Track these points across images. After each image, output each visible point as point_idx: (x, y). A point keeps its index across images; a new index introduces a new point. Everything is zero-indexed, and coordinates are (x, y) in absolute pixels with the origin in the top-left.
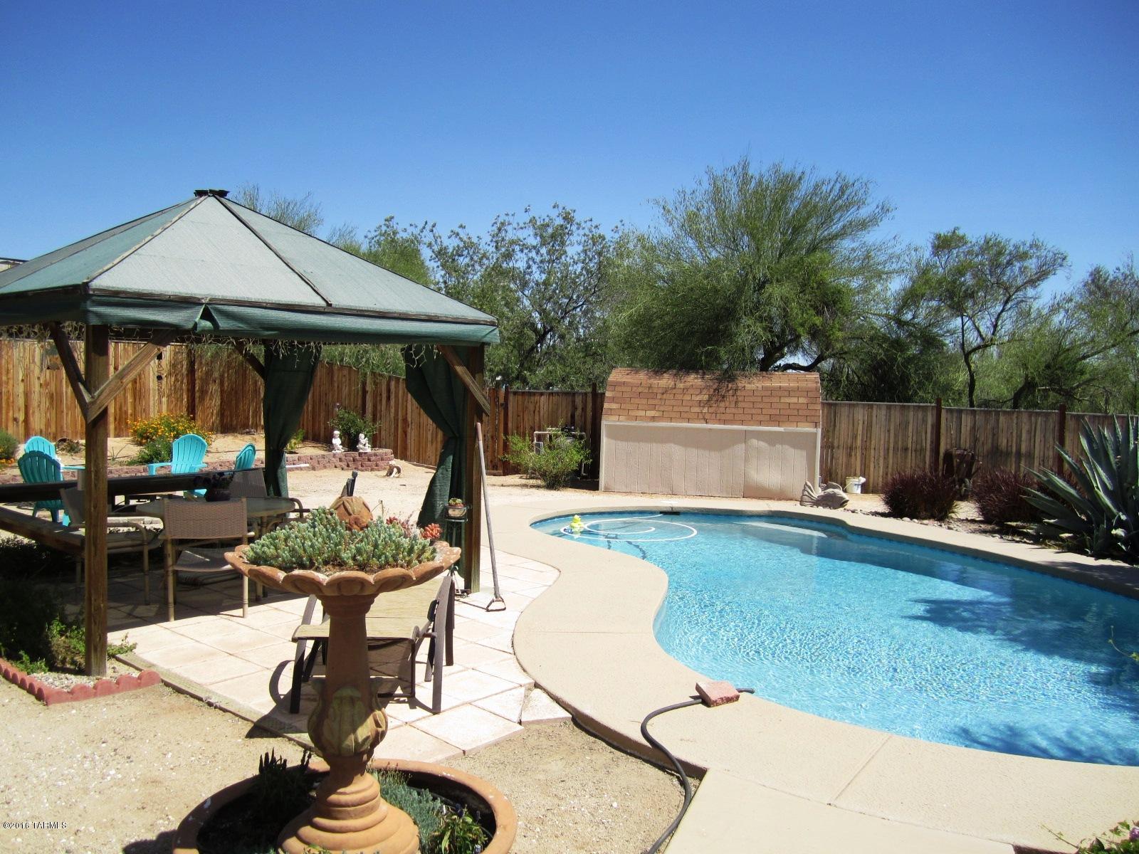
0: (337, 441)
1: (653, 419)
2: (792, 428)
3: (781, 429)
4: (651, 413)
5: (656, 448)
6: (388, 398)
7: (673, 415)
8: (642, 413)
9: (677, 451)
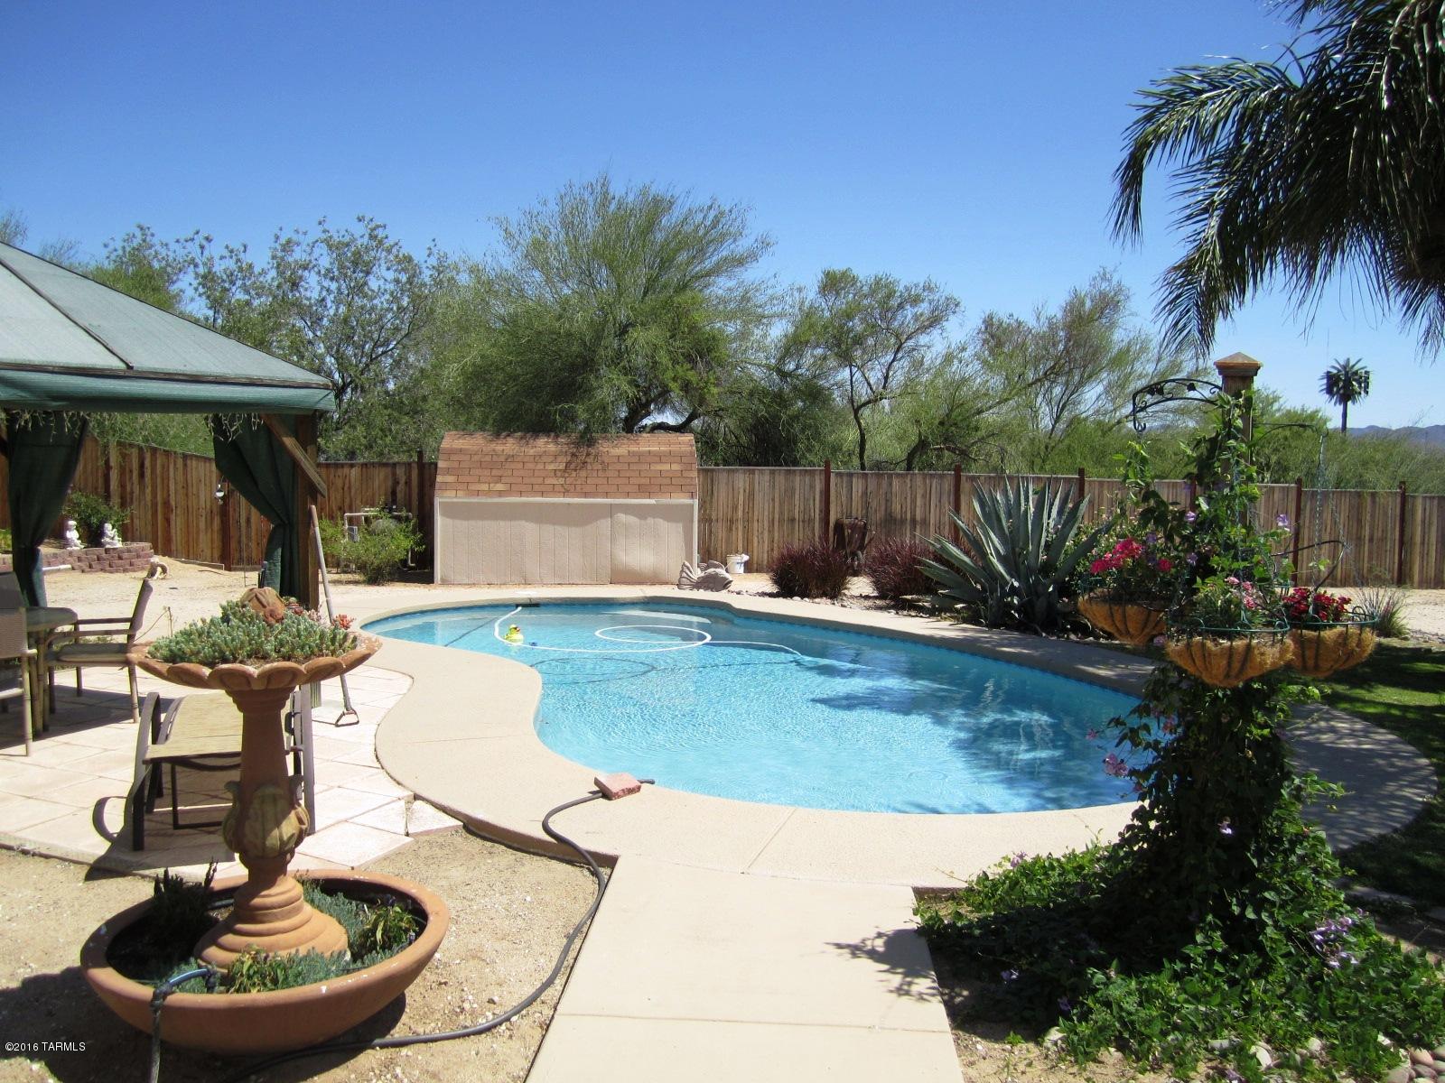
0: (73, 535)
1: (500, 494)
2: (665, 500)
6: (142, 475)
7: (523, 488)
8: (485, 487)
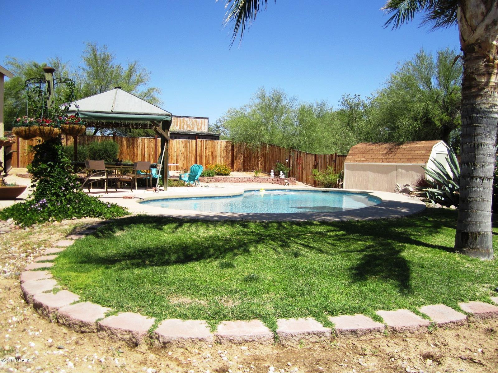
0: (272, 174)
1: (363, 161)
2: (415, 164)
3: (411, 164)
4: (364, 159)
5: (364, 173)
6: (297, 159)
8: (359, 159)
9: (371, 175)
